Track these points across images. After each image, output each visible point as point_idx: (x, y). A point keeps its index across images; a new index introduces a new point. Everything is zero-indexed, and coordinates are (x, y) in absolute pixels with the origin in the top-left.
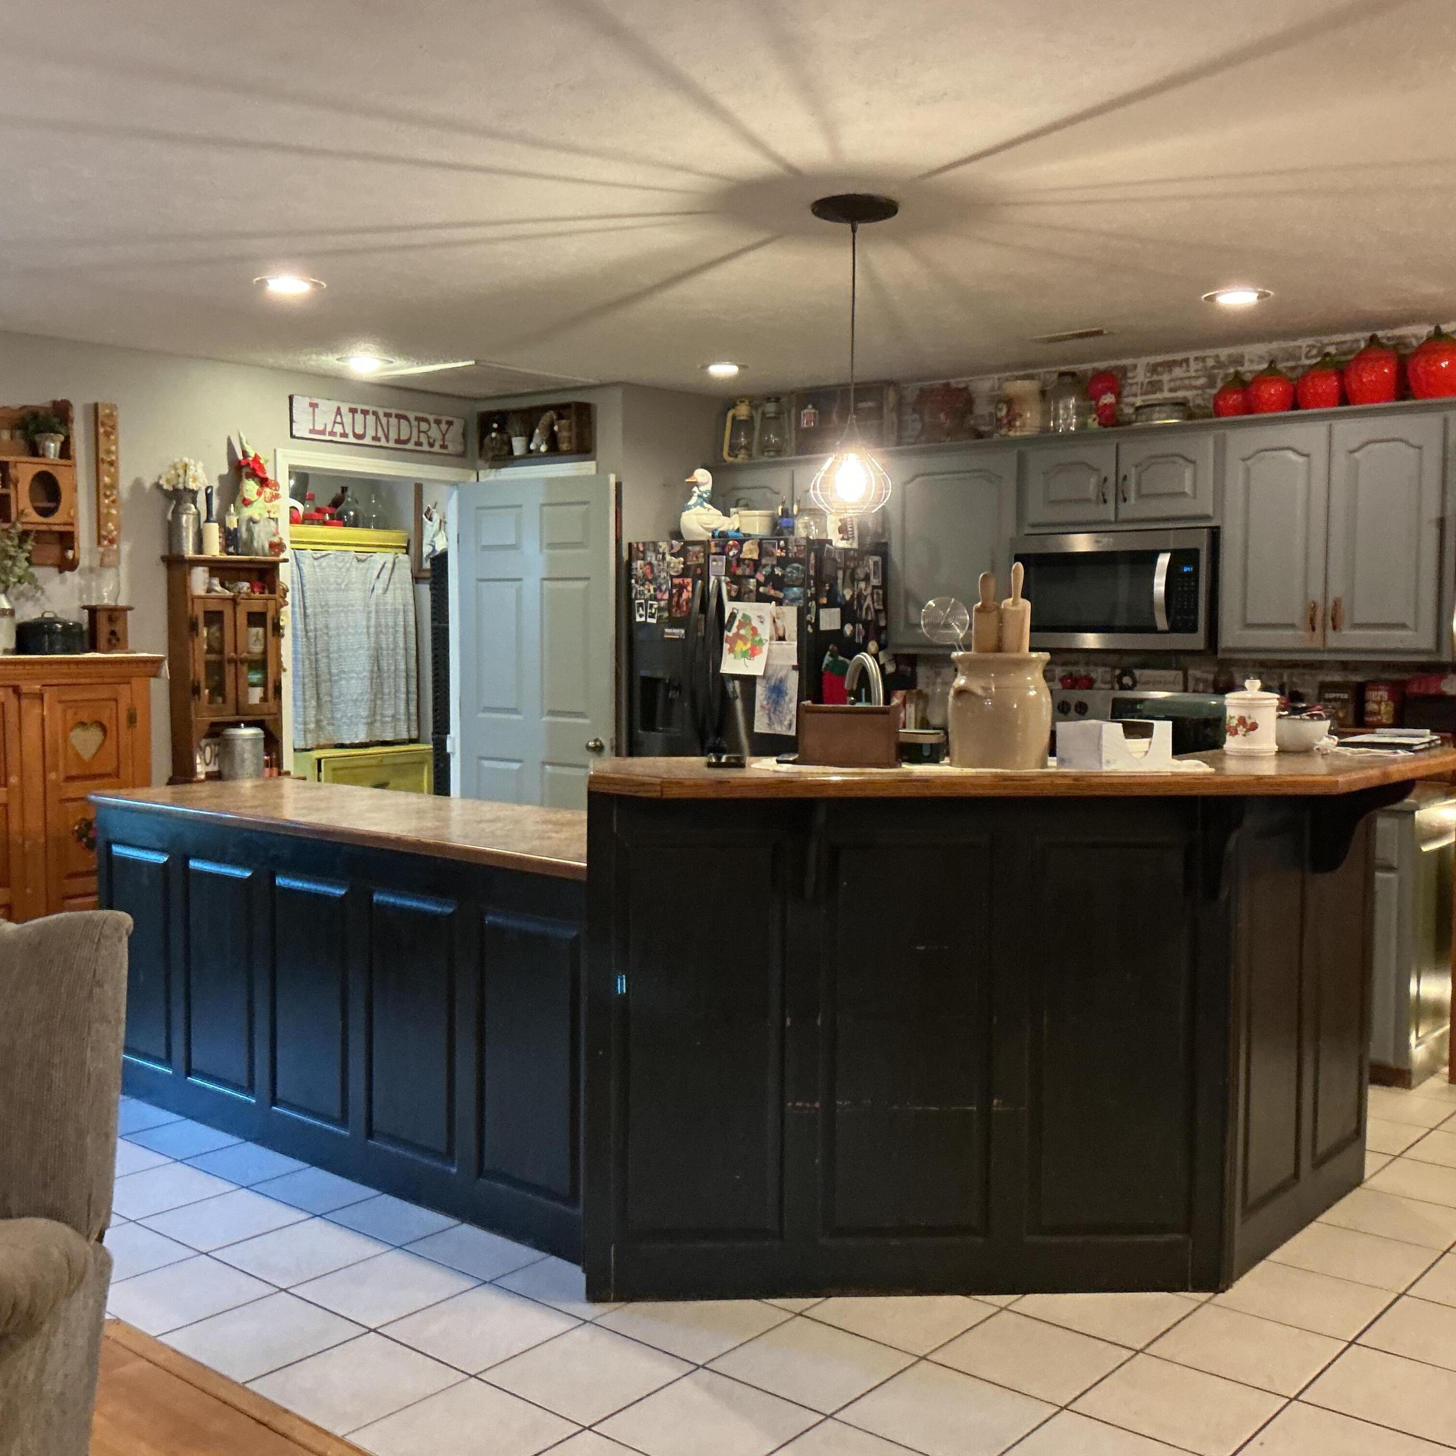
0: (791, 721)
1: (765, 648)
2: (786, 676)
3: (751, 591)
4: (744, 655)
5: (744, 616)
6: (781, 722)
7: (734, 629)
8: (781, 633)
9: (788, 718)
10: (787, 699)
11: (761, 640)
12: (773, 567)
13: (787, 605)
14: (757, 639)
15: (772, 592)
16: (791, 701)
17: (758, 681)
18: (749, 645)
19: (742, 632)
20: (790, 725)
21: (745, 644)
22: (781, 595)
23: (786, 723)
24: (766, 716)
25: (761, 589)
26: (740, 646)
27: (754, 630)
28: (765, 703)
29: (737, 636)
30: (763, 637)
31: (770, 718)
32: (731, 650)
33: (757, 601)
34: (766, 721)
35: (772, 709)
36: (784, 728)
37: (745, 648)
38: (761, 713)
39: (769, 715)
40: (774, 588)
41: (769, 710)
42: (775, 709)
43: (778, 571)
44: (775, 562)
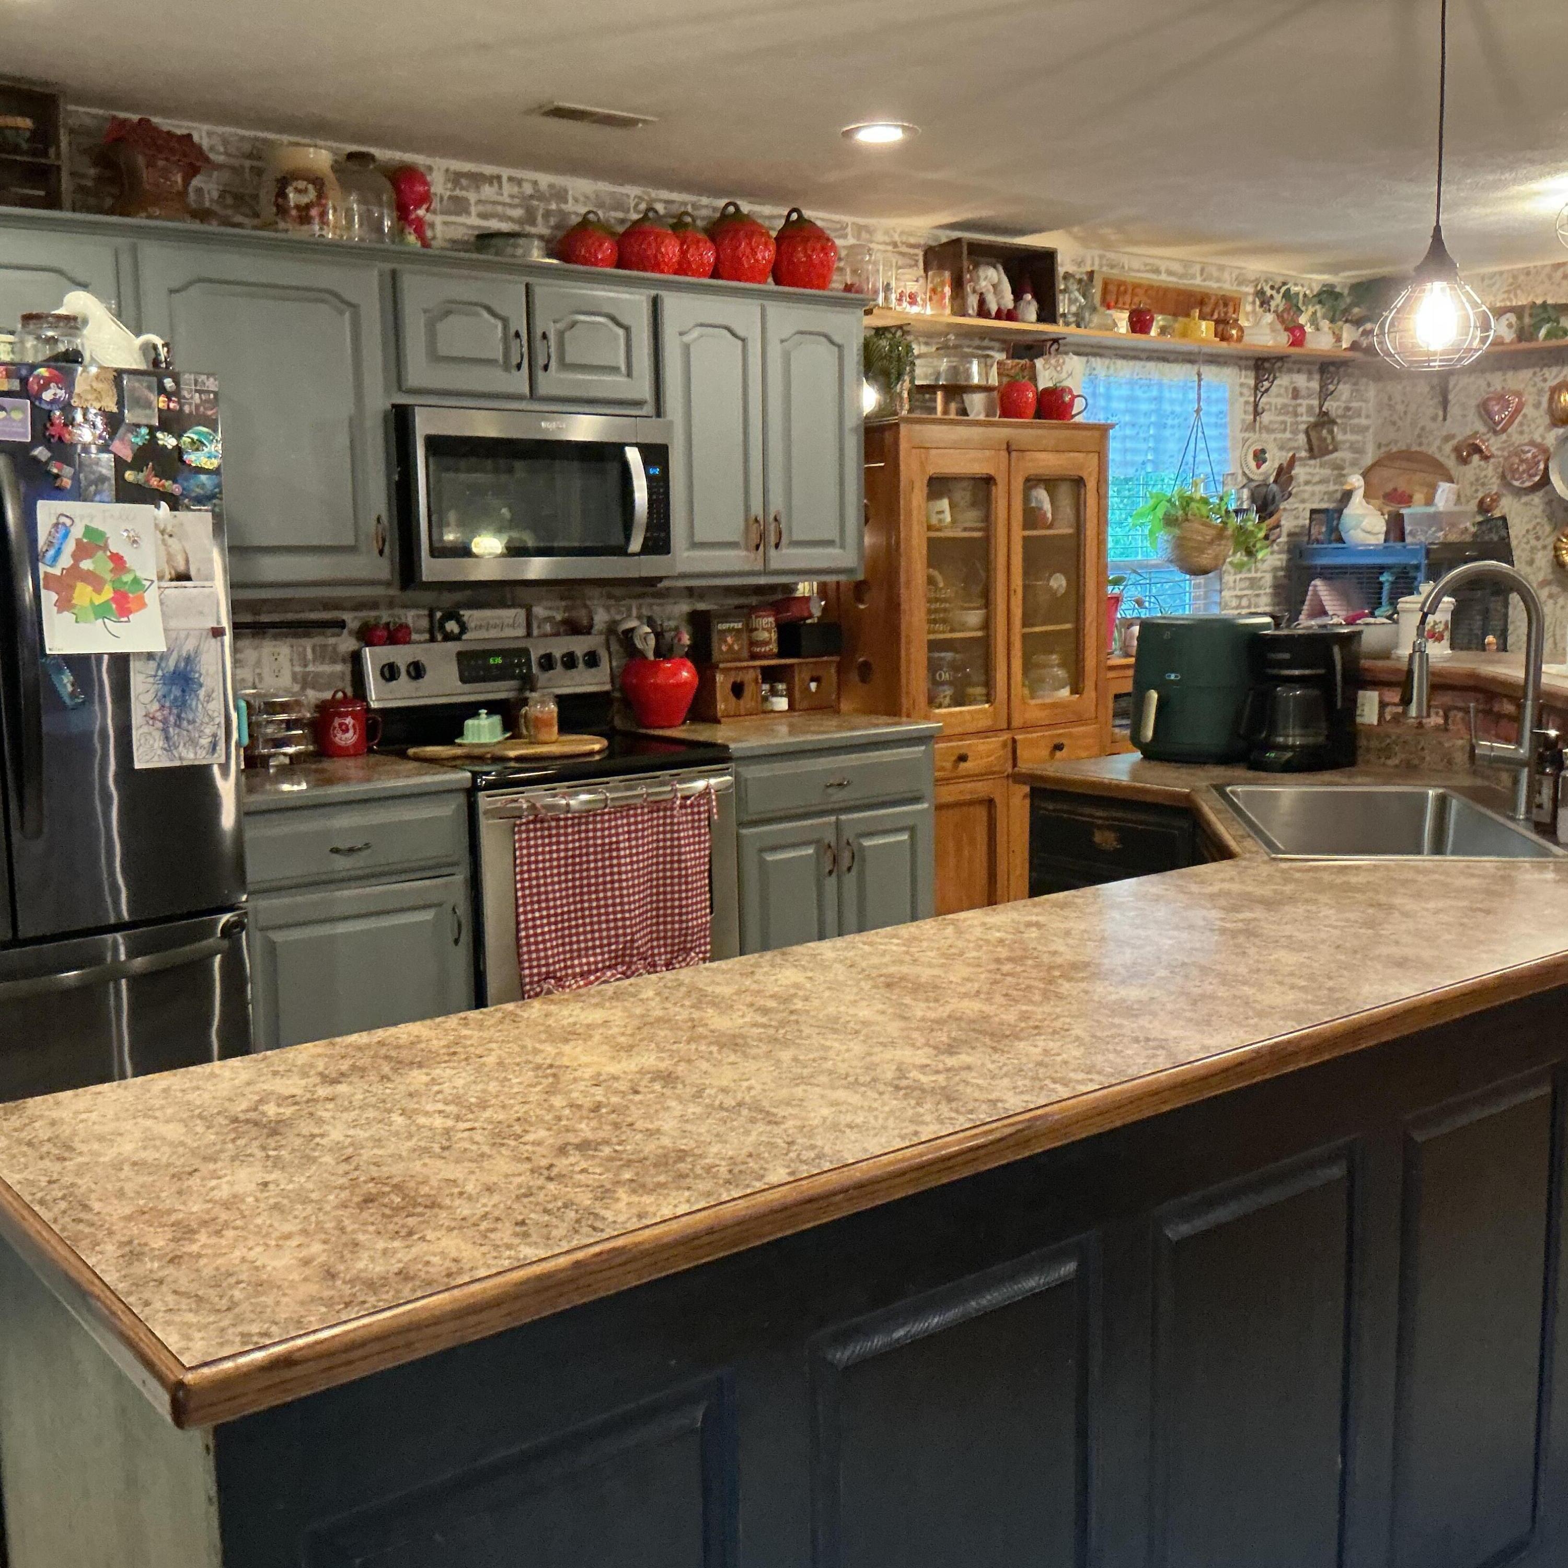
0: (215, 736)
1: (151, 596)
2: (197, 651)
3: (102, 479)
4: (101, 612)
5: (88, 530)
6: (193, 742)
7: (66, 561)
8: (181, 567)
9: (208, 731)
10: (202, 693)
11: (136, 581)
12: (152, 430)
13: (188, 508)
14: (127, 578)
15: (155, 482)
16: (209, 697)
17: (134, 665)
18: (108, 593)
19: (86, 565)
20: (214, 746)
21: (98, 590)
22: (176, 489)
23: (205, 741)
24: (157, 734)
25: (129, 475)
26: (83, 593)
27: (117, 559)
28: (156, 706)
29: (74, 574)
30: (138, 574)
31: (167, 738)
32: (64, 604)
33: (119, 499)
34: (159, 743)
35: (172, 719)
36: (202, 753)
37: (99, 600)
38: (145, 729)
39: (165, 730)
40: (161, 475)
41: (165, 721)
42: (179, 717)
43: (168, 441)
44: (156, 423)
